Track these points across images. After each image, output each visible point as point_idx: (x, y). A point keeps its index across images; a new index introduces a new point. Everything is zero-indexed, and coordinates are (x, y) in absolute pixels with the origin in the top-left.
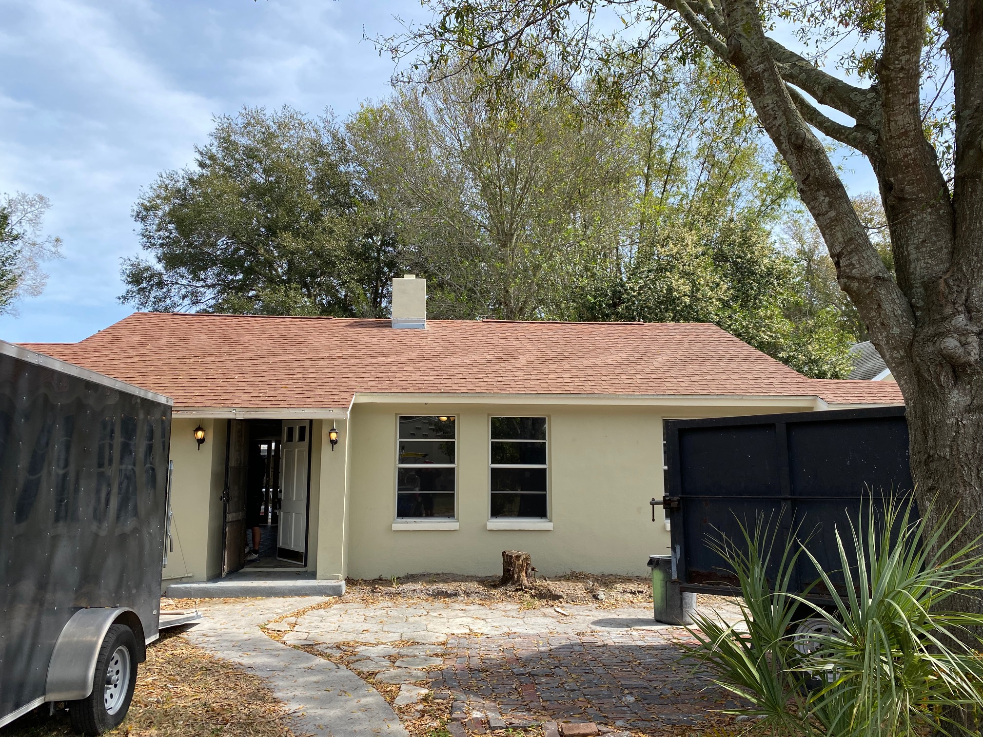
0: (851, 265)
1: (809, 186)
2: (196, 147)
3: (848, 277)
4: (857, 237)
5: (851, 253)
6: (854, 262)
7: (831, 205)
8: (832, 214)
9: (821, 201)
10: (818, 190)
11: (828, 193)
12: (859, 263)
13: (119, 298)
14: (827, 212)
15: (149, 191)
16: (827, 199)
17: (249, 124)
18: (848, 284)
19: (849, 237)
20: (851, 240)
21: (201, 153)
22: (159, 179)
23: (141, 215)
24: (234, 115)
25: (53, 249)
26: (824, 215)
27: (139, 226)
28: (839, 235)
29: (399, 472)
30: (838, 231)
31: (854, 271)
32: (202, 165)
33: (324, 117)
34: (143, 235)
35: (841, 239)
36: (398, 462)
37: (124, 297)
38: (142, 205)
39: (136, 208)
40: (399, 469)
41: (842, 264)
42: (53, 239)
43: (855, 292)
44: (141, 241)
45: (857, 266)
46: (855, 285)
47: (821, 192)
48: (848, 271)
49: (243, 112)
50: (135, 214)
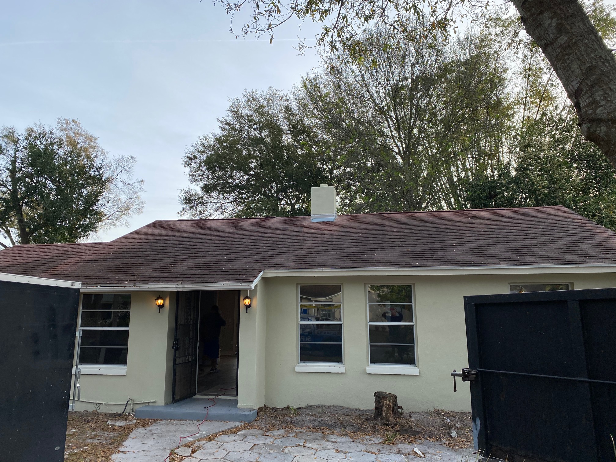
0: (595, 103)
1: (530, 10)
2: (218, 119)
3: (591, 121)
4: (600, 64)
5: (592, 86)
6: (598, 99)
7: (560, 29)
8: (563, 39)
9: (546, 26)
10: (542, 12)
11: (555, 13)
12: (605, 98)
13: (179, 213)
14: (556, 39)
15: (191, 148)
16: (554, 22)
17: (249, 100)
18: (592, 130)
19: (588, 65)
20: (591, 69)
21: (221, 122)
22: (199, 140)
23: (187, 163)
24: (240, 97)
25: (139, 187)
26: (552, 43)
27: (187, 170)
28: (575, 66)
29: (301, 328)
30: (572, 61)
31: (598, 111)
32: (223, 129)
33: (293, 90)
34: (190, 175)
35: (578, 71)
36: (299, 320)
37: (181, 212)
38: (188, 157)
39: (184, 159)
40: (301, 325)
41: (582, 105)
42: (140, 180)
43: (603, 139)
44: (189, 178)
45: (603, 103)
46: (602, 130)
47: (546, 15)
48: (590, 112)
49: (245, 93)
50: (184, 162)
